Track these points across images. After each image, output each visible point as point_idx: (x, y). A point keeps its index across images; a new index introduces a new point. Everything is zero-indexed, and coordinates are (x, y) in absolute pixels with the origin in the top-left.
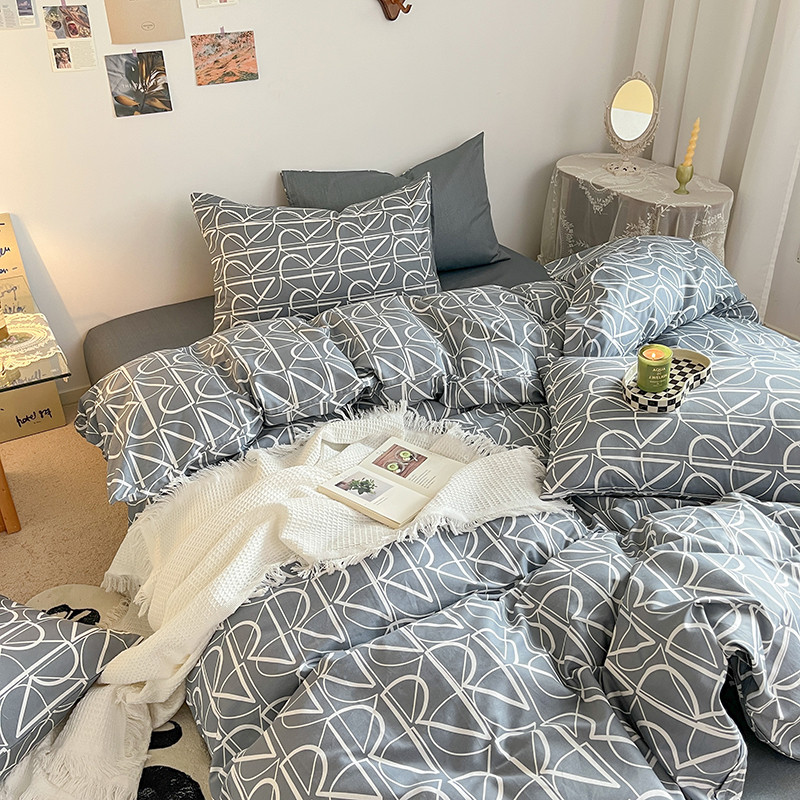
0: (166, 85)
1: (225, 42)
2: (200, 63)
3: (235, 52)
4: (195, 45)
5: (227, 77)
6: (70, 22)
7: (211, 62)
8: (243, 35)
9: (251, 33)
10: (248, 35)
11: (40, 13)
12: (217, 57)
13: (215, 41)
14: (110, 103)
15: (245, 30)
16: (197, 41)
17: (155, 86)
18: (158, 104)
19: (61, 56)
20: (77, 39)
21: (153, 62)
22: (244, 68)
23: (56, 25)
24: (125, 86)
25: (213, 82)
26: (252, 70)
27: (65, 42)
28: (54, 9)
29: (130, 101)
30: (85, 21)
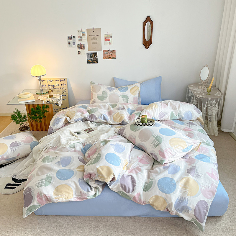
0: (97, 59)
1: (109, 51)
2: (104, 55)
3: (111, 54)
4: (104, 52)
5: (109, 58)
6: (81, 47)
7: (106, 55)
8: (113, 50)
9: (115, 50)
10: (114, 51)
11: (76, 45)
12: (108, 54)
13: (108, 51)
14: (87, 61)
15: (114, 50)
16: (104, 51)
17: (95, 59)
18: (95, 62)
19: (79, 52)
20: (82, 50)
21: (95, 54)
22: (113, 57)
23: (79, 47)
24: (90, 58)
25: (106, 59)
26: (114, 57)
27: (80, 50)
28: (79, 44)
29: (90, 61)
30: (84, 47)
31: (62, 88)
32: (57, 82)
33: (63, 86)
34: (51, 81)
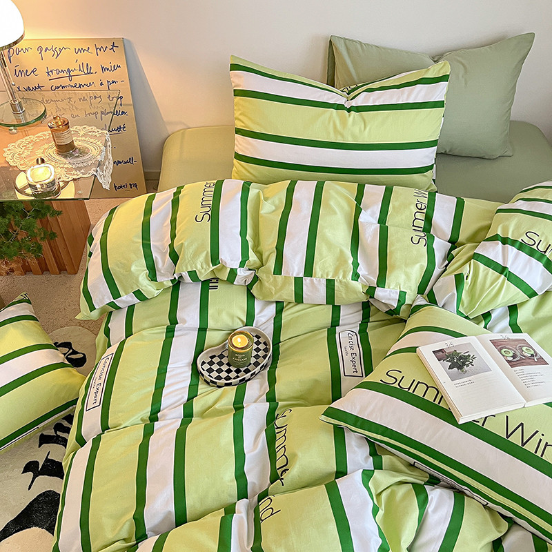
31: (105, 83)
32: (84, 58)
33: (110, 76)
34: (57, 53)
